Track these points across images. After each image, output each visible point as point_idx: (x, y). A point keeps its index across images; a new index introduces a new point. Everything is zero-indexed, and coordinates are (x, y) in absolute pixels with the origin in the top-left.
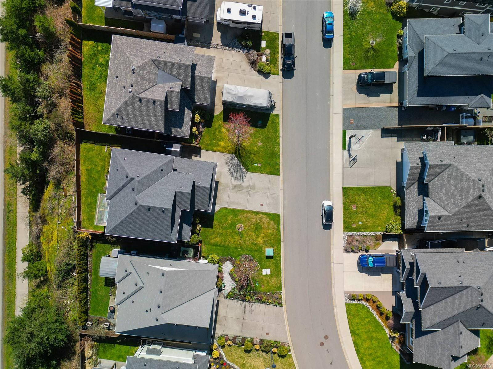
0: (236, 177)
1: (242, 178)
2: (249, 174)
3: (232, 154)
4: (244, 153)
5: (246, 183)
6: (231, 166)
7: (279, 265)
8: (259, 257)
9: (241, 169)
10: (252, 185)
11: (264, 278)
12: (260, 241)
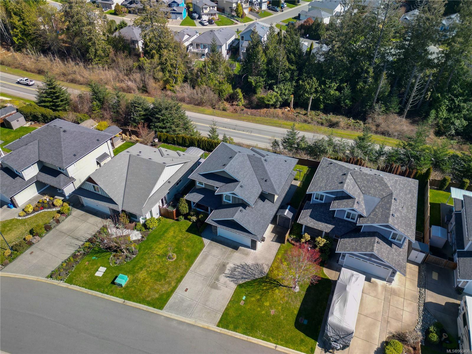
0: (235, 270)
1: (231, 276)
2: (234, 286)
3: (268, 274)
4: (265, 288)
5: (223, 279)
6: (252, 268)
7: (97, 289)
8: (124, 268)
9: (245, 279)
10: (219, 285)
11: (95, 267)
12: (142, 275)
